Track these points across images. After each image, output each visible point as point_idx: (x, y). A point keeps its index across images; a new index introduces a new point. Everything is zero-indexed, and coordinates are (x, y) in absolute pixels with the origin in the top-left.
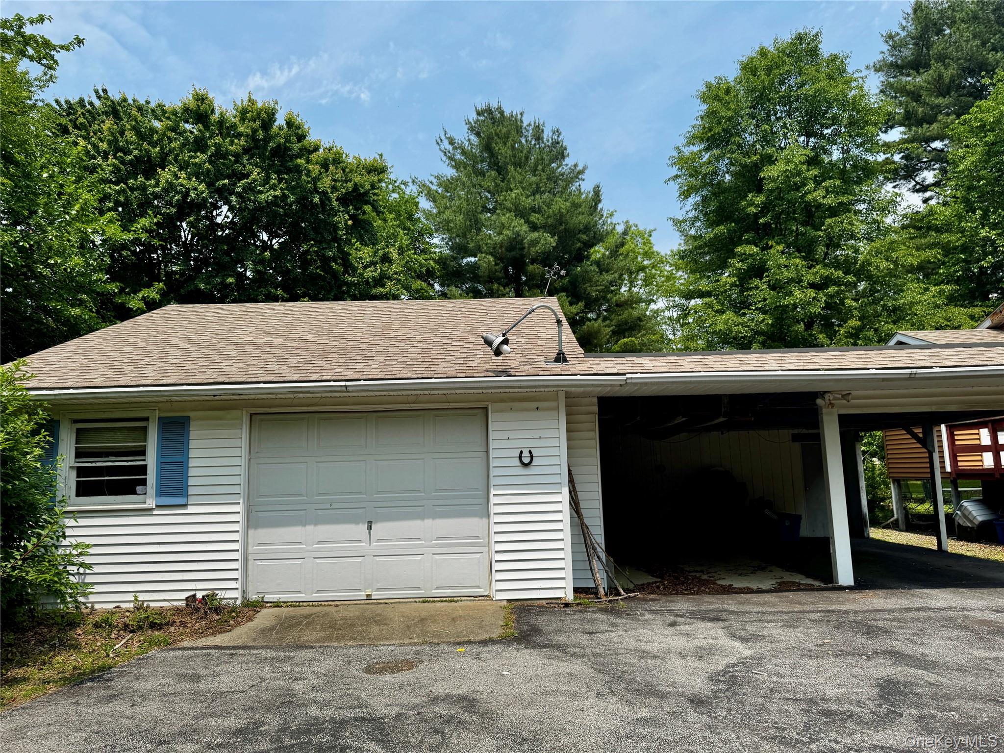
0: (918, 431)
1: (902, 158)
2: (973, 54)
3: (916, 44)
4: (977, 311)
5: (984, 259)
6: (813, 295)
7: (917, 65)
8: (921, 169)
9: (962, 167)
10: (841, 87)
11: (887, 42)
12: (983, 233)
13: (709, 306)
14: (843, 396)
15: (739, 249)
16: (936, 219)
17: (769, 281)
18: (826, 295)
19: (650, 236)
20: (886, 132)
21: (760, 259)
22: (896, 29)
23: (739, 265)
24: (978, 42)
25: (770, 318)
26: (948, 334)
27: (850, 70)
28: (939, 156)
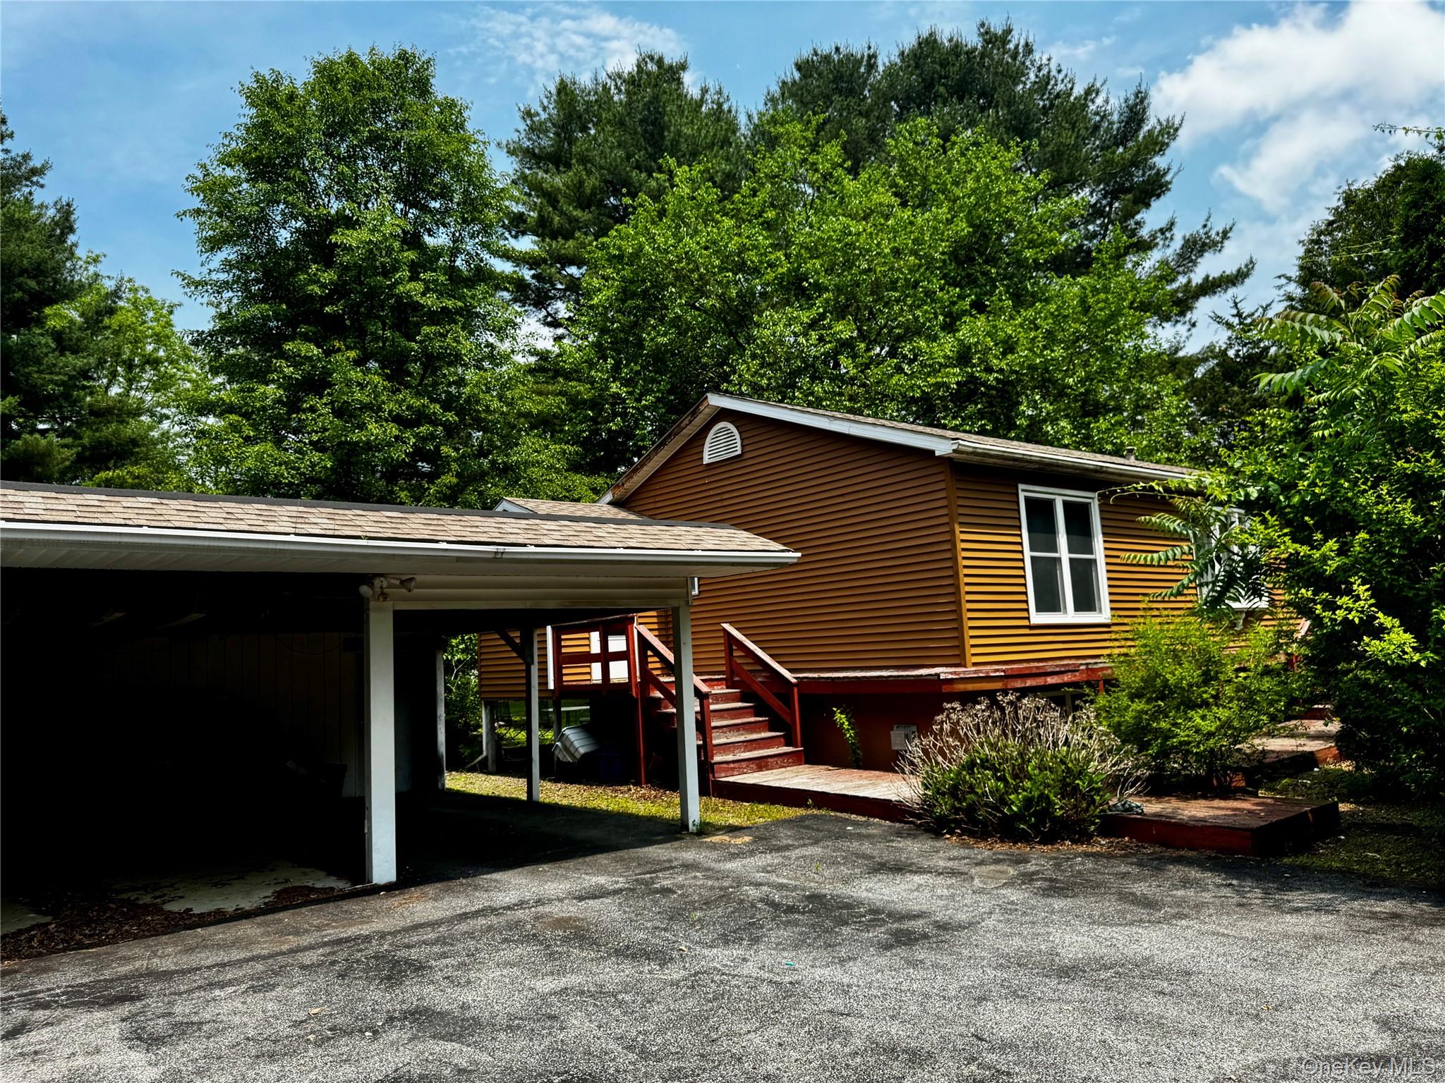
0: (516, 635)
1: (533, 277)
2: (617, 166)
3: (556, 134)
4: (599, 481)
5: (613, 421)
6: (395, 432)
7: (556, 159)
8: (554, 298)
9: (595, 301)
10: (455, 145)
11: (524, 118)
12: (614, 388)
13: (235, 428)
14: (402, 582)
15: (288, 346)
16: (565, 362)
17: (332, 403)
18: (416, 436)
19: (171, 312)
20: (516, 237)
21: (323, 367)
22: (536, 107)
23: (288, 371)
24: (621, 153)
25: (329, 459)
26: (564, 507)
27: (469, 126)
28: (573, 286)
